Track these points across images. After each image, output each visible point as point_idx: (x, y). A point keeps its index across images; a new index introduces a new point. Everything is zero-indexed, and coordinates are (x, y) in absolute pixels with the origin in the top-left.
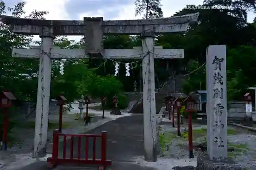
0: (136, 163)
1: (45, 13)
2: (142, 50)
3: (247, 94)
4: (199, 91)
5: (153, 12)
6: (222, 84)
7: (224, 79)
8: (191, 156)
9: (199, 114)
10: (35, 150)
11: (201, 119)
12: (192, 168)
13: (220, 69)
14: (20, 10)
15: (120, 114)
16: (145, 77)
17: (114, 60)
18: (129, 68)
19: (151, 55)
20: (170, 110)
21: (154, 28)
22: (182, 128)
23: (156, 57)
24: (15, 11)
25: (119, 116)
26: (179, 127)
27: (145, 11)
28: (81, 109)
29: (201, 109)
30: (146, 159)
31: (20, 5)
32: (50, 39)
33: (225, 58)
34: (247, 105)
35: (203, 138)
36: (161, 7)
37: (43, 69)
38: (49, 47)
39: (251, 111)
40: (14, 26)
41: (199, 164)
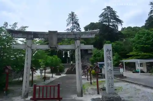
0: (73, 98)
1: (27, 27)
2: (75, 46)
3: (120, 64)
4: (98, 63)
5: (75, 25)
6: (111, 60)
7: (112, 59)
8: (98, 93)
9: (99, 74)
10: (23, 94)
11: (100, 76)
12: (100, 98)
13: (110, 54)
14: (15, 26)
15: (60, 75)
16: (76, 58)
17: (63, 50)
18: (69, 54)
19: (79, 48)
20: (85, 72)
21: (80, 36)
22: (92, 81)
23: (81, 49)
24: (13, 27)
25: (60, 76)
26: (91, 80)
27: (71, 25)
28: (41, 73)
29: (100, 72)
30: (78, 96)
31: (15, 24)
32: (31, 40)
33: (112, 50)
34: (121, 69)
35: (102, 85)
36: (79, 23)
37: (27, 54)
38: (31, 44)
39: (122, 71)
40: (13, 34)
41: (102, 96)
